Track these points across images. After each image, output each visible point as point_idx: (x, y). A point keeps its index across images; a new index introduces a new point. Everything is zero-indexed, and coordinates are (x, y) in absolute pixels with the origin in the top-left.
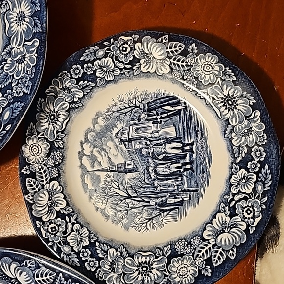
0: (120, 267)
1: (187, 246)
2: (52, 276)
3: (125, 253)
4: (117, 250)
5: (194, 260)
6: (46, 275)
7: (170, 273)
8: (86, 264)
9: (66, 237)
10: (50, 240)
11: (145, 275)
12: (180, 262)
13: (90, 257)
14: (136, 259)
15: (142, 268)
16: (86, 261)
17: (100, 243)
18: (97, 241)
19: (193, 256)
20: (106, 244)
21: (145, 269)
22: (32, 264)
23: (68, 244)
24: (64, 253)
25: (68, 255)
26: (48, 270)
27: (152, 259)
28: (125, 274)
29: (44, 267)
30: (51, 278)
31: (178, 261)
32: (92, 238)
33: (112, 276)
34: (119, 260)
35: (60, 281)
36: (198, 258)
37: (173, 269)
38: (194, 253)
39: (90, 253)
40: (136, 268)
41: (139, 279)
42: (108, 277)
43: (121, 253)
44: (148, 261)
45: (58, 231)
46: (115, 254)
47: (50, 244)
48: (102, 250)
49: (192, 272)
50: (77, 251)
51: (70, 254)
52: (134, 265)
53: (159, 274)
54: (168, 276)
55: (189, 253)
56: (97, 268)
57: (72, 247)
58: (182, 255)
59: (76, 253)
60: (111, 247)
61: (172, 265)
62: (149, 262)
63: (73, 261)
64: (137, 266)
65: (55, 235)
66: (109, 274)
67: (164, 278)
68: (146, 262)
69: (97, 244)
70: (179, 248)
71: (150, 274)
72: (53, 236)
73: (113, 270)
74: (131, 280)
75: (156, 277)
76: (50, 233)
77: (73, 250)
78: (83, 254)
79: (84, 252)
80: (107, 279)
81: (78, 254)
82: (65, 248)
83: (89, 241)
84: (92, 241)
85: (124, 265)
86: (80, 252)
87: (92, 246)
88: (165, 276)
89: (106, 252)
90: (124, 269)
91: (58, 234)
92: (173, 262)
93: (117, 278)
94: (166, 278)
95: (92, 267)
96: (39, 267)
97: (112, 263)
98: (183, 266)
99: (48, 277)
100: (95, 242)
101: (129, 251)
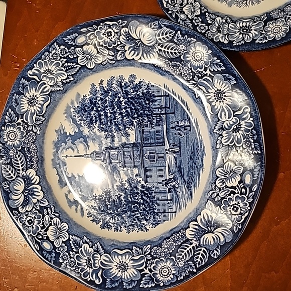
0: (225, 30)
1: (280, 12)
2: (171, 34)
3: (229, 21)
4: (222, 19)
5: (286, 21)
6: (166, 34)
7: (265, 31)
8: (198, 28)
9: (183, 8)
10: (170, 9)
11: (245, 35)
12: (274, 24)
13: (201, 23)
14: (238, 25)
15: (243, 31)
16: (198, 25)
17: (209, 13)
18: (207, 12)
19: (285, 19)
20: (214, 14)
21: (245, 31)
22: (155, 25)
23: (184, 13)
24: (181, 19)
25: (183, 21)
26: (168, 29)
27: (251, 24)
28: (229, 34)
29: (165, 27)
30: (170, 36)
31: (273, 23)
32: (203, 10)
33: (219, 36)
34: (225, 25)
35: (178, 37)
36: (289, 20)
37: (268, 29)
38: (286, 17)
39: (201, 20)
40: (238, 30)
41: (240, 38)
42: (215, 36)
43: (226, 20)
44: (247, 25)
45: (176, 3)
46: (221, 21)
47: (170, 12)
48: (211, 18)
49: (284, 29)
50: (191, 18)
51: (185, 20)
52: (236, 29)
53: (257, 33)
54: (264, 34)
55: (282, 17)
56: (207, 31)
57: (187, 16)
58: (276, 19)
59: (190, 19)
60: (218, 16)
61: (267, 26)
62: (249, 26)
63: (187, 25)
64: (239, 29)
65: (174, 6)
66: (216, 34)
67: (261, 35)
68: (246, 26)
69: (207, 14)
70: (274, 15)
71: (250, 34)
72: (172, 7)
73: (219, 32)
74: (234, 38)
75: (254, 36)
76: (170, 4)
77: (188, 17)
78: (195, 21)
79: (196, 19)
80: (214, 38)
81: (191, 20)
82: (181, 16)
83: (201, 11)
84: (203, 12)
85: (229, 28)
86: (193, 19)
87: (203, 15)
88: (262, 34)
89: (214, 20)
90: (228, 31)
91: (176, 5)
92: (269, 25)
93: (222, 37)
94: (263, 35)
95: (203, 30)
96: (161, 27)
97: (219, 27)
98: (277, 26)
99: (168, 35)
100: (205, 12)
101: (233, 19)
